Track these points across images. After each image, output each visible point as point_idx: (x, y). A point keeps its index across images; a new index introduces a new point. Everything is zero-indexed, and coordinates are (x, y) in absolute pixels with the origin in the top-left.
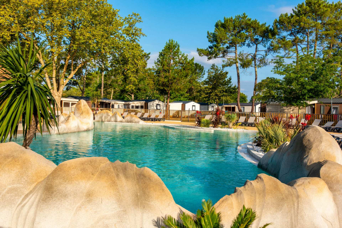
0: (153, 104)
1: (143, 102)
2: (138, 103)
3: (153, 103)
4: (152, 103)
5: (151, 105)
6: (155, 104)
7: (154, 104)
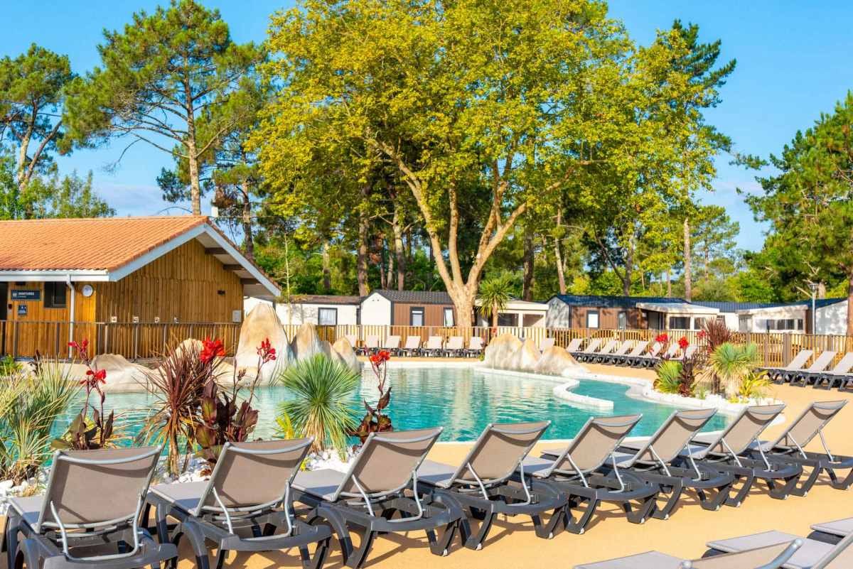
0: (835, 315)
1: (798, 307)
2: (780, 312)
3: (836, 310)
4: (831, 312)
5: (827, 316)
6: (842, 314)
7: (839, 313)
